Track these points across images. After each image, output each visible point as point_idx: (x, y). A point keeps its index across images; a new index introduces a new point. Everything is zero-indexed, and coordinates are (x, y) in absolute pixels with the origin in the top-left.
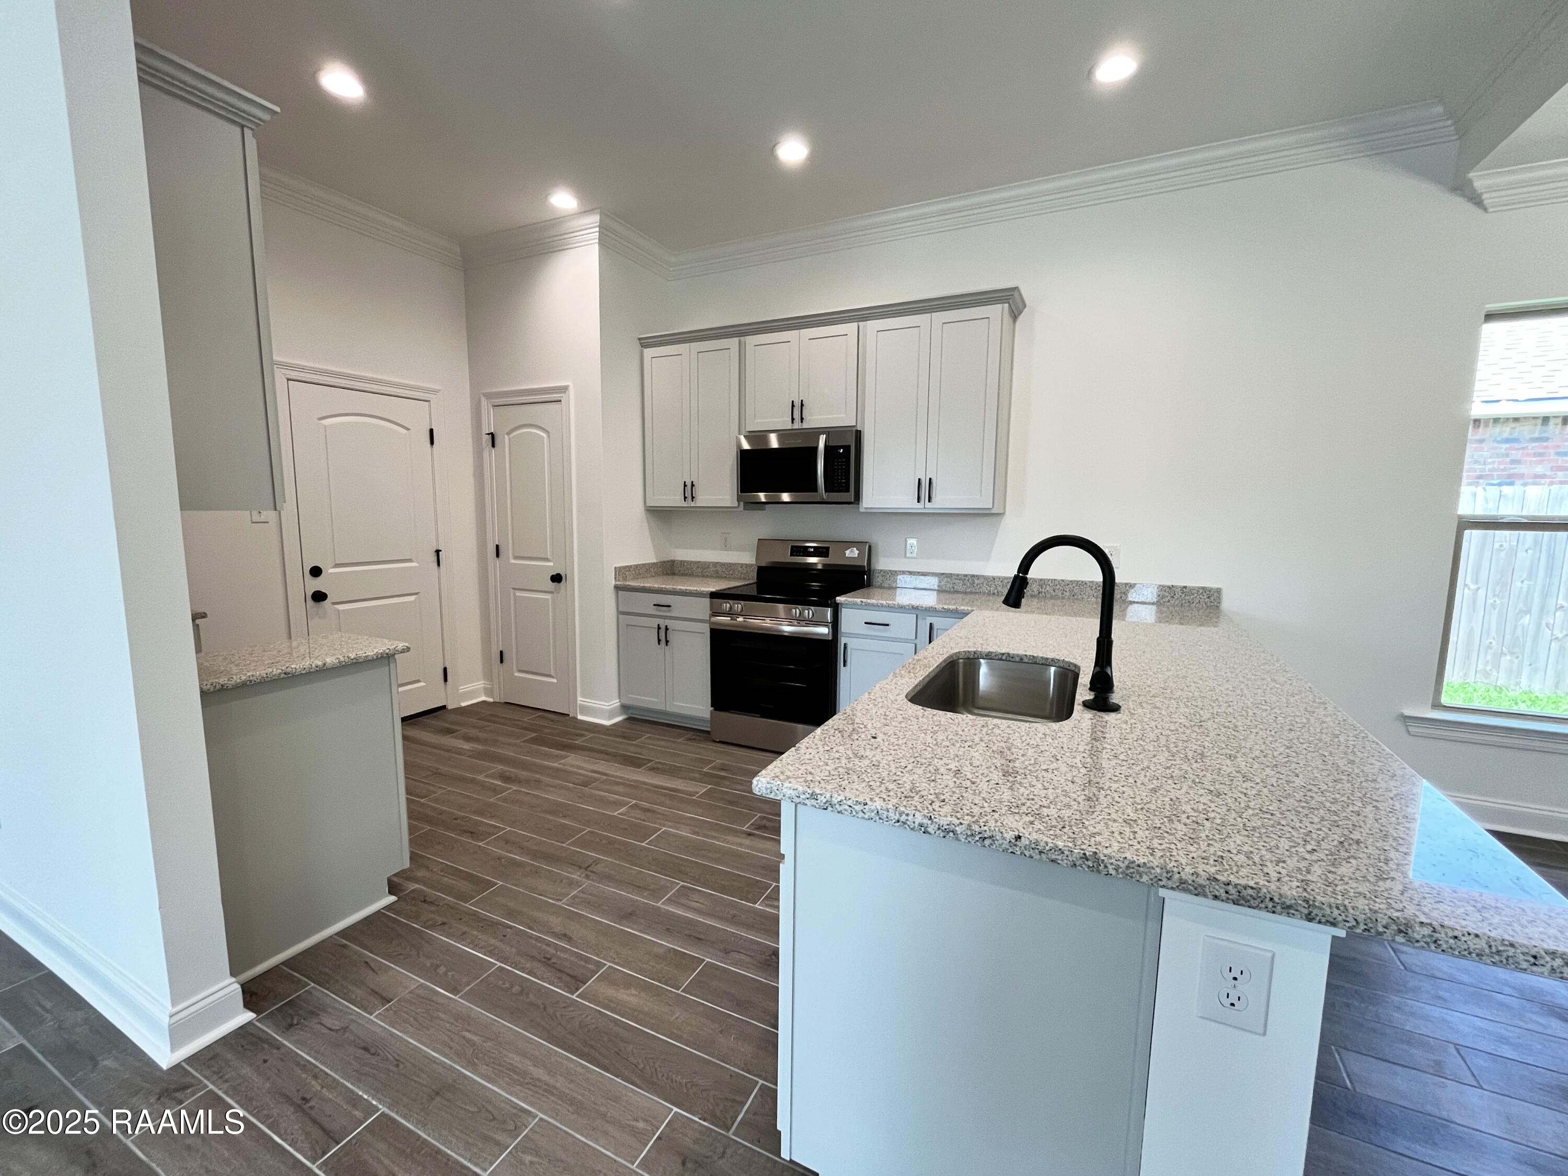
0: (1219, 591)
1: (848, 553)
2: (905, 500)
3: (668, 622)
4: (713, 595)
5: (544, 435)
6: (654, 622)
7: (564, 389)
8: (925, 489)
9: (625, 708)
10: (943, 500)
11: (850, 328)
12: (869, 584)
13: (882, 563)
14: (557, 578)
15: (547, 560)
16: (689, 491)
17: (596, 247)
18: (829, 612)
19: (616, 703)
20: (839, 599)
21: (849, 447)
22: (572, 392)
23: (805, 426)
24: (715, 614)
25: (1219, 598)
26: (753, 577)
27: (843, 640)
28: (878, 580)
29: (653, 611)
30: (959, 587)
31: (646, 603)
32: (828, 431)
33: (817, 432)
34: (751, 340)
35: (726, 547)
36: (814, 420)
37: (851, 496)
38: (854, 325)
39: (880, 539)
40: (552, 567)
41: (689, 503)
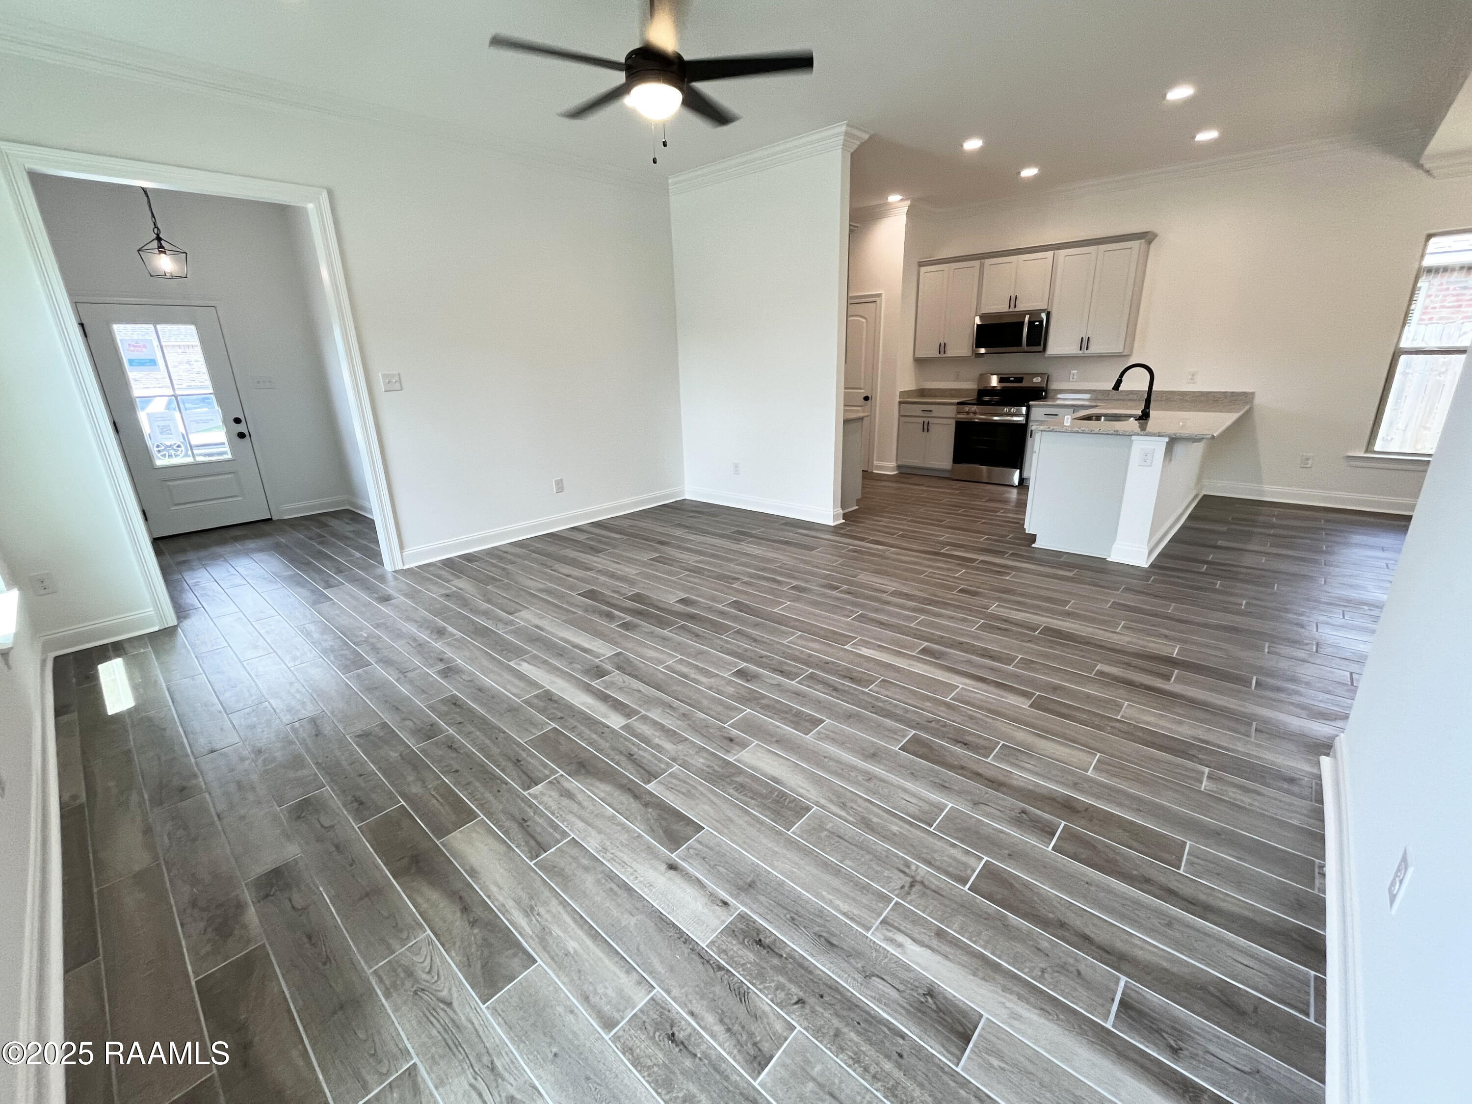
0: (1253, 394)
1: (1035, 380)
2: (1073, 349)
3: (930, 420)
4: (959, 404)
5: (864, 320)
6: (921, 420)
7: (879, 295)
8: (1085, 343)
9: (899, 467)
10: (1094, 349)
11: (1050, 254)
12: (1045, 398)
13: (1054, 386)
14: (866, 398)
15: (860, 389)
16: (942, 348)
17: (905, 217)
18: (1024, 409)
19: (893, 464)
20: (1031, 403)
21: (1042, 321)
22: (883, 296)
23: (1017, 309)
24: (959, 413)
25: (1253, 398)
26: (975, 395)
27: (1031, 424)
28: (1051, 394)
29: (921, 414)
30: (1099, 397)
31: (917, 410)
32: (1030, 313)
33: (1023, 314)
34: (988, 262)
35: (957, 379)
36: (1022, 306)
37: (1040, 348)
38: (1052, 252)
39: (1055, 372)
40: (863, 392)
41: (942, 355)
